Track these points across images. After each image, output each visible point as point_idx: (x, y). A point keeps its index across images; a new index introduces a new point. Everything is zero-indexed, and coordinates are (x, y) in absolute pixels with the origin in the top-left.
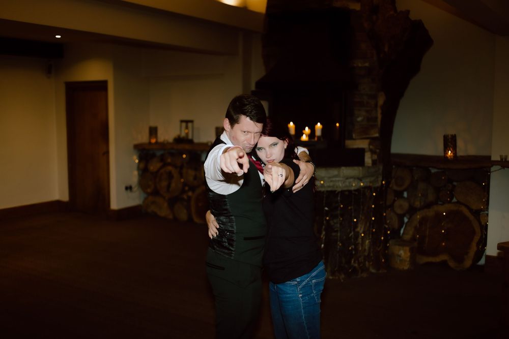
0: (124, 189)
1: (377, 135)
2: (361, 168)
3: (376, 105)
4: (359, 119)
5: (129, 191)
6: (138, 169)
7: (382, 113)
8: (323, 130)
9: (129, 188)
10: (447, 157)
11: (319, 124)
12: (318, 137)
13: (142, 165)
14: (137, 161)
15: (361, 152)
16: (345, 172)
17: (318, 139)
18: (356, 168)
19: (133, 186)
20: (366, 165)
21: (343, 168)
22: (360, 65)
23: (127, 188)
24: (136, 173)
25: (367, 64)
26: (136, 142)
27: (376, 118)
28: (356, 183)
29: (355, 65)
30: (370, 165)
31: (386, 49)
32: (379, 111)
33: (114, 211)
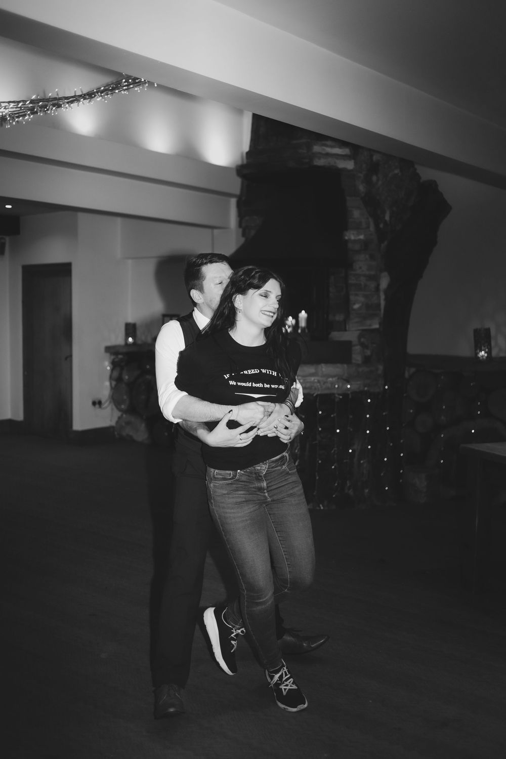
0: (90, 403)
1: (377, 326)
2: (345, 366)
3: (377, 288)
4: (356, 306)
5: (97, 406)
6: (111, 378)
7: (386, 299)
8: (308, 320)
9: (97, 403)
10: (479, 358)
11: (303, 312)
12: (303, 329)
13: (116, 374)
14: (109, 368)
15: (348, 345)
16: (324, 370)
17: (302, 330)
18: (339, 365)
19: (103, 401)
20: (354, 361)
21: (323, 365)
22: (353, 238)
23: (94, 403)
24: (107, 384)
25: (362, 237)
26: (109, 344)
27: (379, 305)
28: (341, 385)
29: (346, 238)
30: (360, 362)
31: (387, 218)
32: (382, 297)
33: (77, 432)
